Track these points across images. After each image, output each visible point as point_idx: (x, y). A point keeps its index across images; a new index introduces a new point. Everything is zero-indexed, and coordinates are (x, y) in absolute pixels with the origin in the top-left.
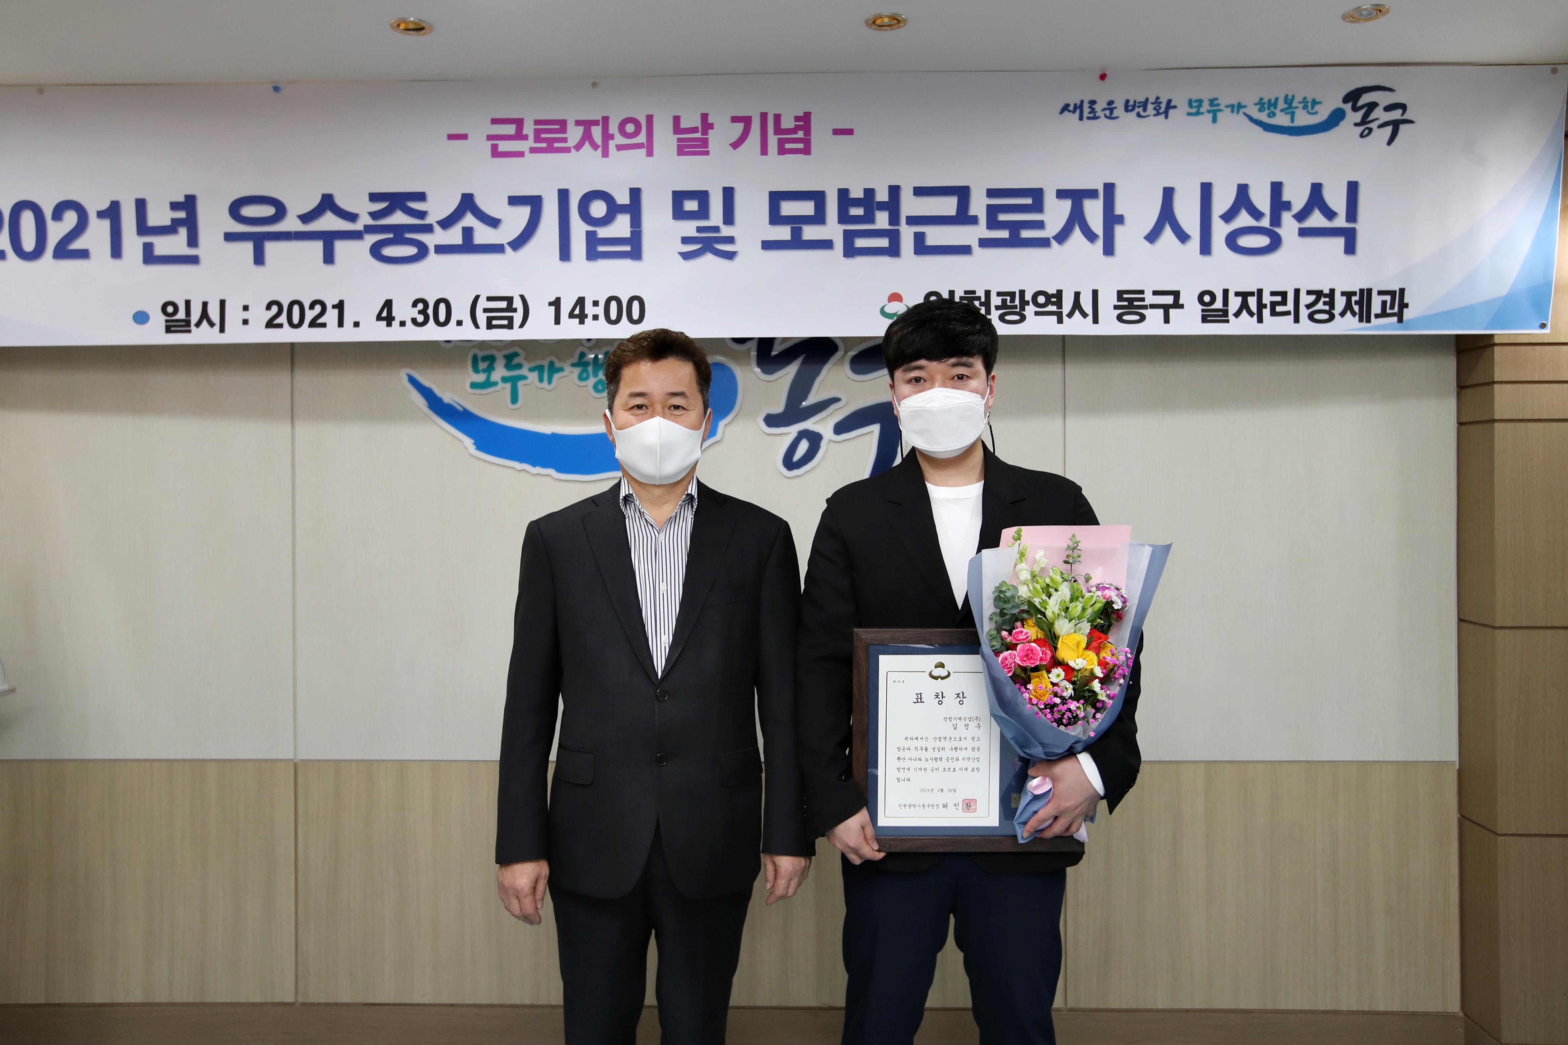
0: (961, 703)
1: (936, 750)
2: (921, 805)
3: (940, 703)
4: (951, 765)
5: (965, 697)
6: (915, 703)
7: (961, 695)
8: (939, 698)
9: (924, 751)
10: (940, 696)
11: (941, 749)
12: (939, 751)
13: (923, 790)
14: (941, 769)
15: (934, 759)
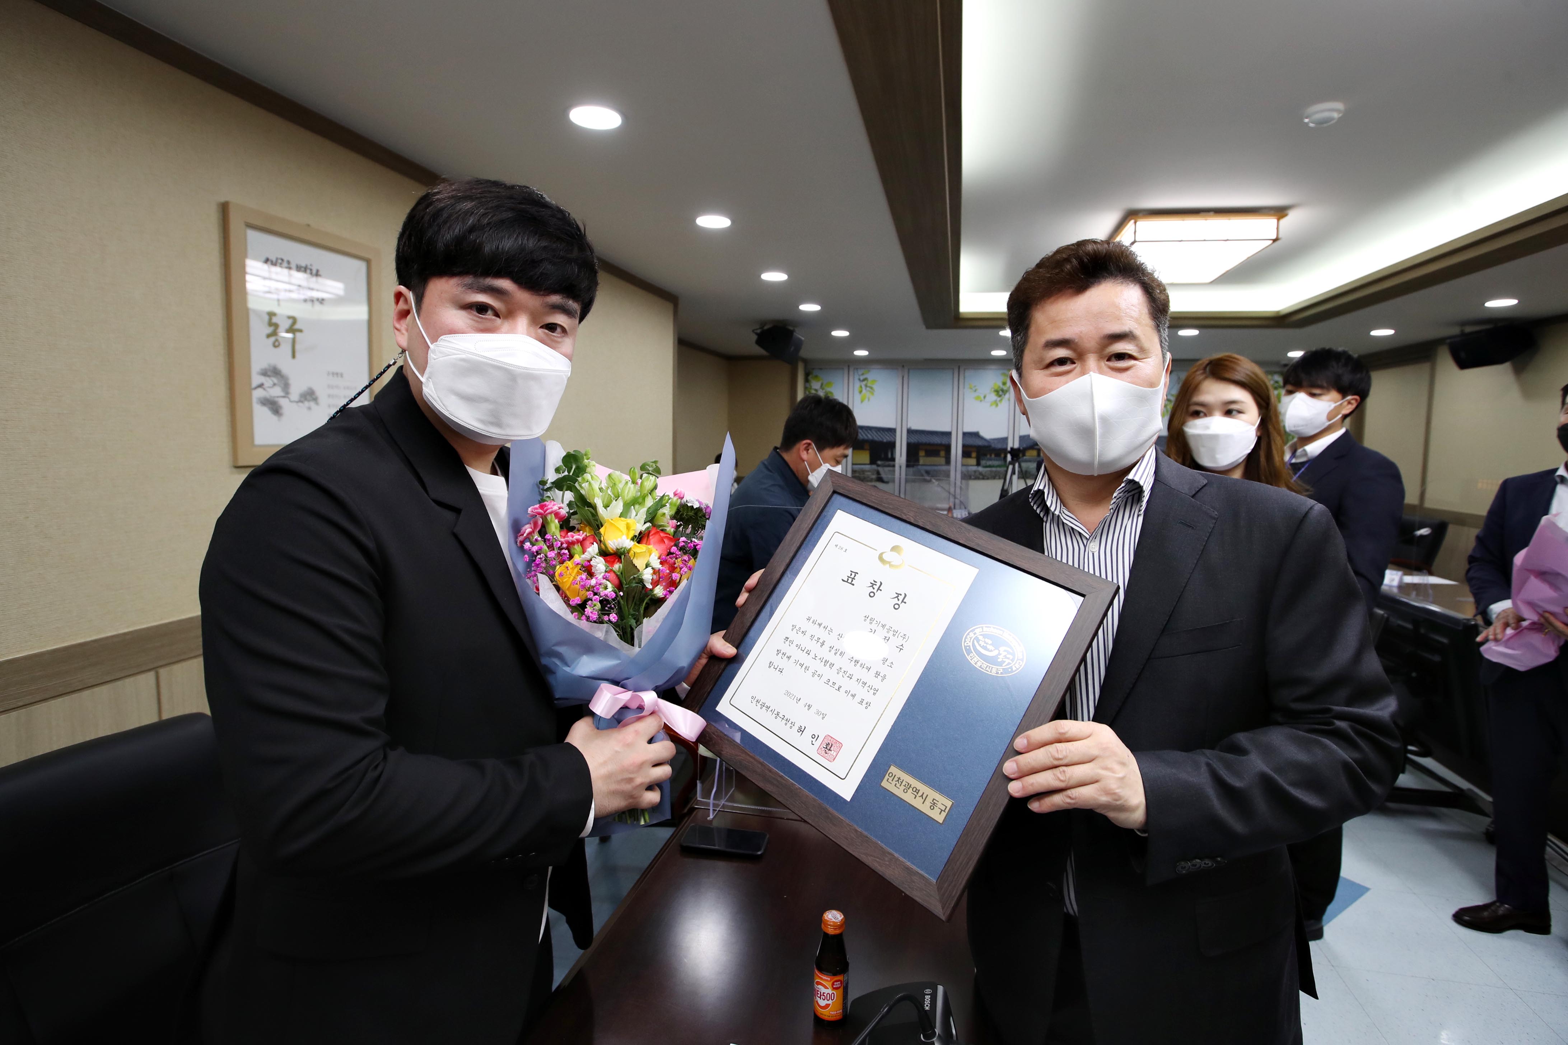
0: (897, 606)
1: (833, 651)
2: (776, 712)
3: (872, 595)
4: (839, 680)
5: (905, 603)
6: (843, 580)
7: (901, 598)
8: (874, 588)
9: (819, 644)
10: (876, 587)
11: (839, 653)
12: (835, 654)
13: (788, 693)
14: (824, 679)
15: (824, 661)
